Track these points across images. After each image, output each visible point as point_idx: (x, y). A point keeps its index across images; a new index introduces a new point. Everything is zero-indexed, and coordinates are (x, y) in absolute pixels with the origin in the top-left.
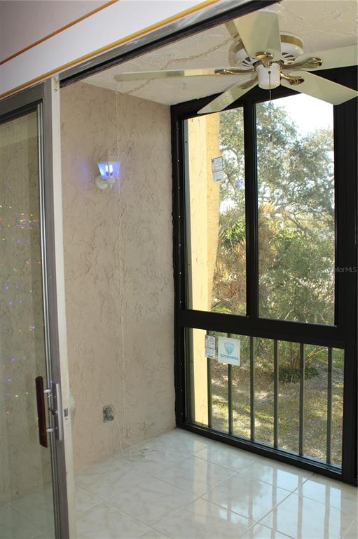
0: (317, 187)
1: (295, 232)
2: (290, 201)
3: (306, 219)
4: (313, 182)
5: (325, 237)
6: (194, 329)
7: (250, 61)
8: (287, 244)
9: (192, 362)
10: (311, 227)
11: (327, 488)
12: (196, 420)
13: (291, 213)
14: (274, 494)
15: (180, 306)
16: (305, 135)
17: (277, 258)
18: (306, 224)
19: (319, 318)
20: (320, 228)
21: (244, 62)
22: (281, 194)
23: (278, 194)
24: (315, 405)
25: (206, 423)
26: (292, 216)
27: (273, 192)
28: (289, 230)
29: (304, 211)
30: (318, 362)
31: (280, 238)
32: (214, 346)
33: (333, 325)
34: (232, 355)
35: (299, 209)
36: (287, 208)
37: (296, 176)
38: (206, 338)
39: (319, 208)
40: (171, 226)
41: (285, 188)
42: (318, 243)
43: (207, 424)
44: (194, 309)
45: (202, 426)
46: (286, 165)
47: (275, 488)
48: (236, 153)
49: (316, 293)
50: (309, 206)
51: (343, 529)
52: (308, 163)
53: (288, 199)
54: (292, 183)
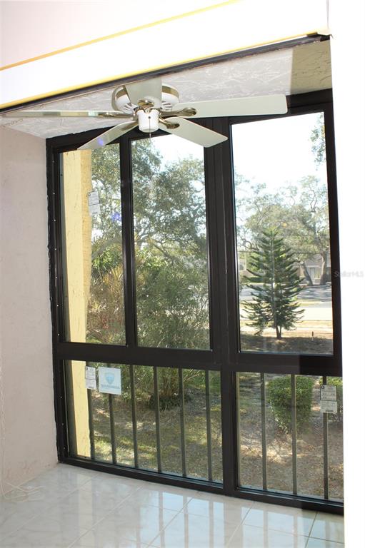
0: (183, 216)
1: (163, 261)
2: (158, 230)
3: (173, 247)
4: (179, 211)
5: (192, 265)
6: (73, 362)
7: (131, 106)
8: (155, 272)
9: (72, 394)
10: (177, 255)
11: (210, 503)
12: (79, 454)
13: (157, 242)
14: (161, 516)
15: (58, 340)
16: (170, 166)
17: (146, 287)
18: (173, 253)
19: (189, 344)
20: (186, 255)
21: (126, 106)
22: (148, 223)
23: (145, 223)
24: (190, 430)
25: (88, 455)
26: (159, 245)
27: (139, 221)
28: (156, 259)
29: (171, 240)
30: (191, 388)
31: (149, 266)
32: (95, 377)
33: (208, 348)
34: (112, 385)
35: (166, 237)
36: (154, 236)
37: (163, 205)
38: (86, 369)
39: (186, 236)
40: (48, 259)
41: (151, 217)
42: (185, 271)
43: (90, 456)
44: (72, 341)
45: (85, 458)
46: (152, 195)
47: (161, 510)
48: (104, 183)
49: (185, 320)
50: (175, 234)
51: (227, 537)
52: (174, 193)
53: (155, 228)
54: (158, 213)
